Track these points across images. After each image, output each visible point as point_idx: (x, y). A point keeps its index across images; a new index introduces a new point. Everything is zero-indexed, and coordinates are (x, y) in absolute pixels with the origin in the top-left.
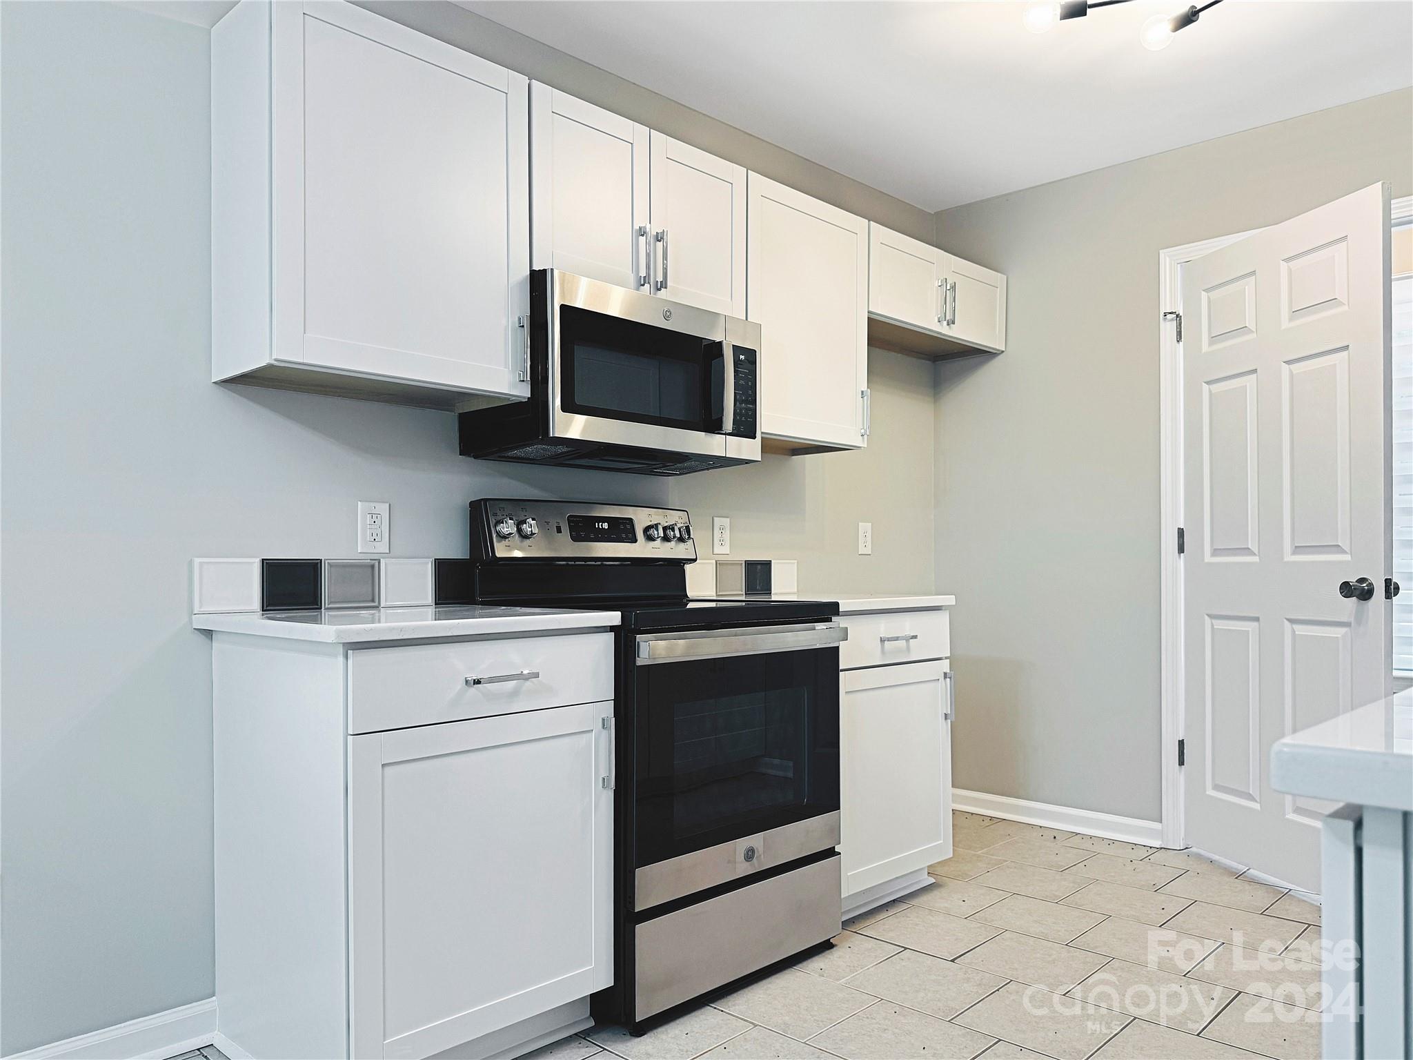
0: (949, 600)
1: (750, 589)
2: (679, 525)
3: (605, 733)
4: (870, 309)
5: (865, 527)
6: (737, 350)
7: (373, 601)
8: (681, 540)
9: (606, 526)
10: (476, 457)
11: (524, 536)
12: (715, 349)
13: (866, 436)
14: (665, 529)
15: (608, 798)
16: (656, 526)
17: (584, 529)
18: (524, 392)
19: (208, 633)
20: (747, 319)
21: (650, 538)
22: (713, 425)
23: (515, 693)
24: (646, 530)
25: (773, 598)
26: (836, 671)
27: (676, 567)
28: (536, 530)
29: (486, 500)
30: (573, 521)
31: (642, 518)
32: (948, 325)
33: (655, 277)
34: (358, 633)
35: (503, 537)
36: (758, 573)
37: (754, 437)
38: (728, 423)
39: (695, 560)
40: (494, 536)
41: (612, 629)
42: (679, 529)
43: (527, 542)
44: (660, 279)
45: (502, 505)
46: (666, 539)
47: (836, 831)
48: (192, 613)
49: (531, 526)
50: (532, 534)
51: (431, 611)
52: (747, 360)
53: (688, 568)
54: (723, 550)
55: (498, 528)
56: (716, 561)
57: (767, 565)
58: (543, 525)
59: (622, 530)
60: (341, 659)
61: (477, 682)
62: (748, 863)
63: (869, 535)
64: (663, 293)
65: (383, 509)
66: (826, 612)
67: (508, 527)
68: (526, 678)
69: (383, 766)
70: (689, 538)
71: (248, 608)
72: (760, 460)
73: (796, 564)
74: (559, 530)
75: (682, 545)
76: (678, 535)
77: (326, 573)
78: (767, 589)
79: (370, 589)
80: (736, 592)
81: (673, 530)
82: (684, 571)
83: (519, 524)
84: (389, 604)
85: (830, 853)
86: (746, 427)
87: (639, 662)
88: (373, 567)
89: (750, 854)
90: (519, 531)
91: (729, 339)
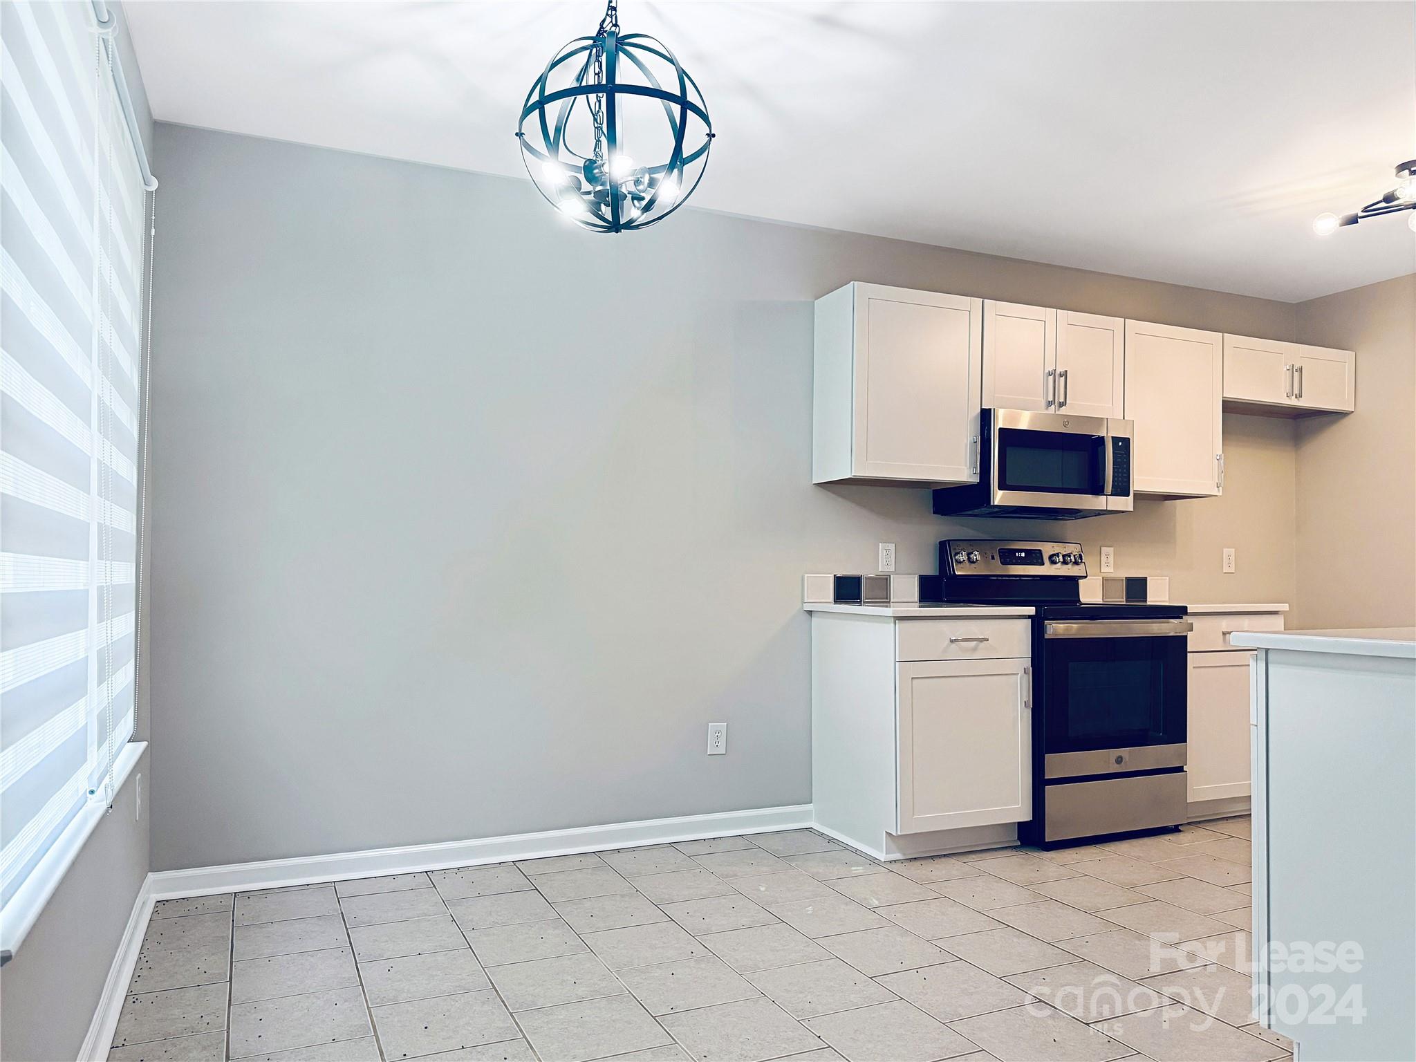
0: (1285, 607)
1: (1129, 596)
2: (1074, 554)
3: (1026, 676)
4: (1224, 396)
5: (1229, 552)
6: (1115, 440)
7: (887, 599)
8: (1076, 563)
9: (1023, 555)
10: (942, 515)
11: (971, 561)
12: (1101, 440)
13: (1221, 488)
14: (1064, 556)
15: (1028, 714)
16: (1058, 555)
17: (1009, 557)
18: (975, 479)
19: (810, 612)
20: (1124, 418)
21: (1053, 562)
22: (1098, 490)
23: (975, 649)
24: (1051, 557)
25: (1148, 603)
26: (1185, 652)
27: (1073, 581)
28: (979, 558)
29: (949, 541)
30: (1002, 552)
31: (1047, 549)
32: (1296, 397)
33: (1059, 398)
34: (902, 611)
35: (959, 562)
36: (1137, 587)
37: (1128, 495)
38: (1109, 487)
39: (1086, 577)
40: (954, 561)
41: (1030, 617)
42: (1074, 556)
43: (973, 565)
44: (1062, 400)
45: (959, 543)
46: (1065, 562)
47: (1184, 756)
48: (803, 602)
49: (976, 555)
50: (977, 560)
51: (918, 604)
52: (1123, 446)
53: (1081, 582)
54: (1109, 570)
55: (956, 557)
56: (1103, 578)
57: (1144, 580)
58: (983, 554)
59: (1034, 557)
60: (893, 625)
61: (956, 640)
62: (1118, 765)
63: (1233, 558)
64: (1064, 411)
65: (892, 547)
66: (1179, 612)
67: (963, 557)
68: (982, 640)
69: (912, 678)
70: (1081, 562)
71: (828, 600)
72: (1132, 510)
73: (1168, 580)
74: (993, 558)
75: (1076, 567)
76: (1073, 560)
77: (864, 582)
78: (1144, 597)
79: (885, 593)
80: (1119, 598)
81: (1070, 556)
82: (1078, 584)
83: (969, 554)
84: (894, 601)
85: (1180, 769)
86: (1122, 488)
87: (1047, 637)
88: (887, 579)
89: (1119, 760)
90: (969, 558)
91: (1109, 433)
